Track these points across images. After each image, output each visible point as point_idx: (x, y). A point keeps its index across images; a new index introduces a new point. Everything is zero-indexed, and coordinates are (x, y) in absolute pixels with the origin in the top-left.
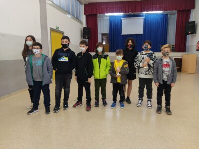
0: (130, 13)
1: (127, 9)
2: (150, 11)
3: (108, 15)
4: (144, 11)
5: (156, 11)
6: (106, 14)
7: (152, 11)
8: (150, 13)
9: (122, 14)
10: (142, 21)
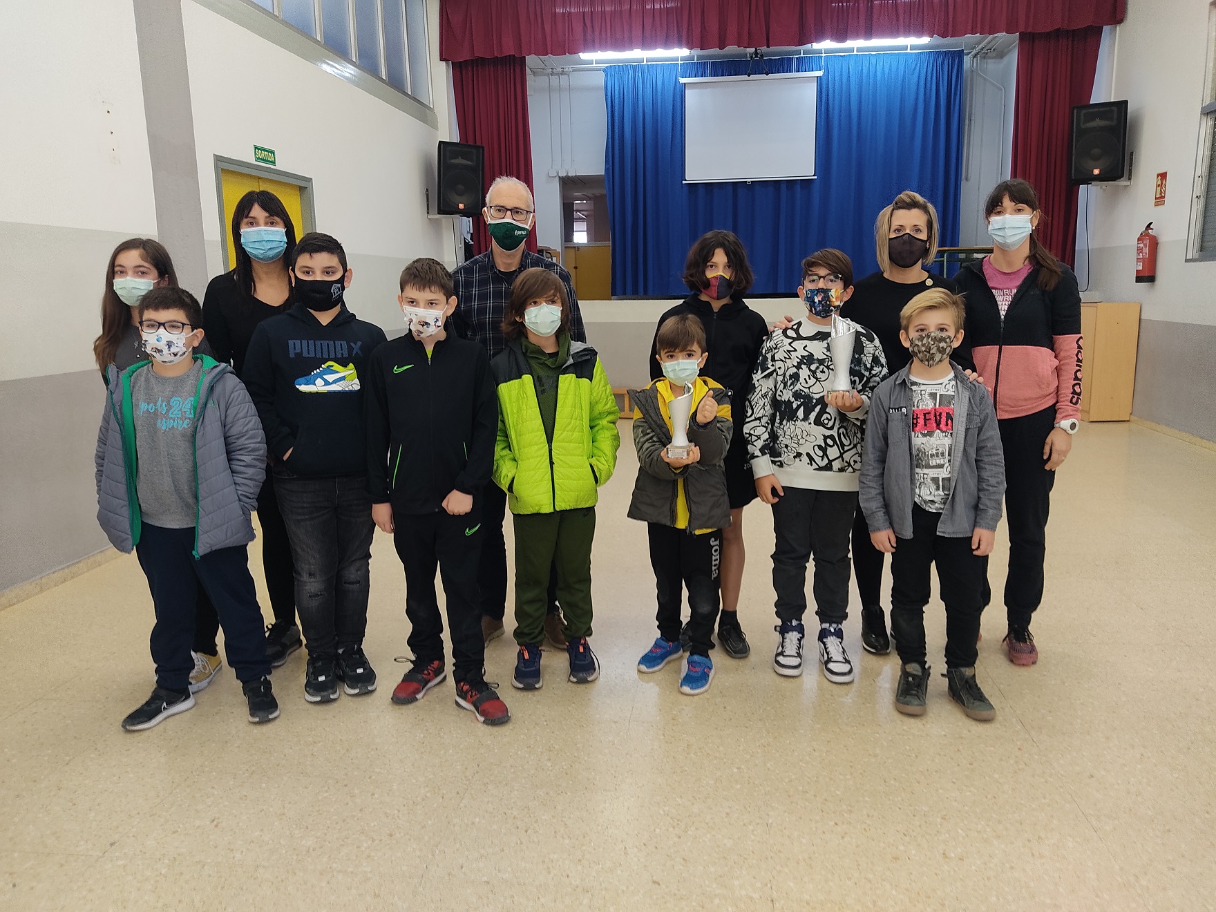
0: (732, 49)
1: (713, 26)
2: (856, 35)
3: (596, 56)
4: (819, 37)
5: (894, 31)
6: (584, 56)
7: (869, 33)
8: (855, 44)
9: (681, 53)
10: (809, 94)
